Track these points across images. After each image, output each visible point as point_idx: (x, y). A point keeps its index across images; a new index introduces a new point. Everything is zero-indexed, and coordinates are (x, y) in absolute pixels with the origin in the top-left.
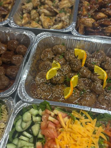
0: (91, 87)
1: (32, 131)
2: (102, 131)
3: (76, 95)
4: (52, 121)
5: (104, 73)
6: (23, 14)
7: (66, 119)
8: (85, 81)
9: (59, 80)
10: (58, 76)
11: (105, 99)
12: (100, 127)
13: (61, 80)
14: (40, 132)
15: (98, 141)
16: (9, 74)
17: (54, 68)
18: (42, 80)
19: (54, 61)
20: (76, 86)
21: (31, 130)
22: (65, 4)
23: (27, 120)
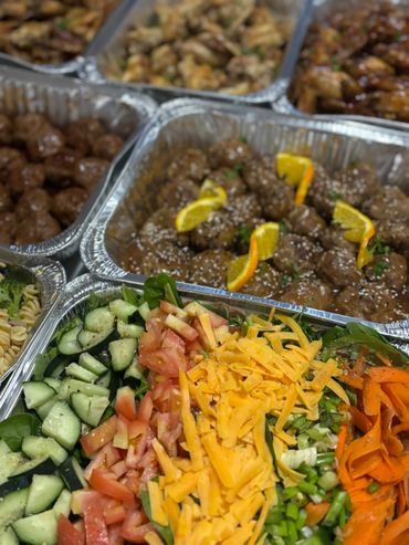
0: (319, 264)
1: (110, 357)
2: (334, 375)
3: (265, 279)
4: (178, 329)
5: (363, 223)
6: (128, 55)
7: (223, 331)
8: (301, 243)
9: (217, 237)
10: (213, 223)
11: (361, 297)
12: (331, 360)
13: (222, 235)
14: (135, 364)
15: (317, 401)
16: (62, 208)
17: (206, 202)
18: (162, 232)
19: (207, 184)
20: (270, 256)
21: (109, 353)
22: (262, 35)
23: (99, 325)
